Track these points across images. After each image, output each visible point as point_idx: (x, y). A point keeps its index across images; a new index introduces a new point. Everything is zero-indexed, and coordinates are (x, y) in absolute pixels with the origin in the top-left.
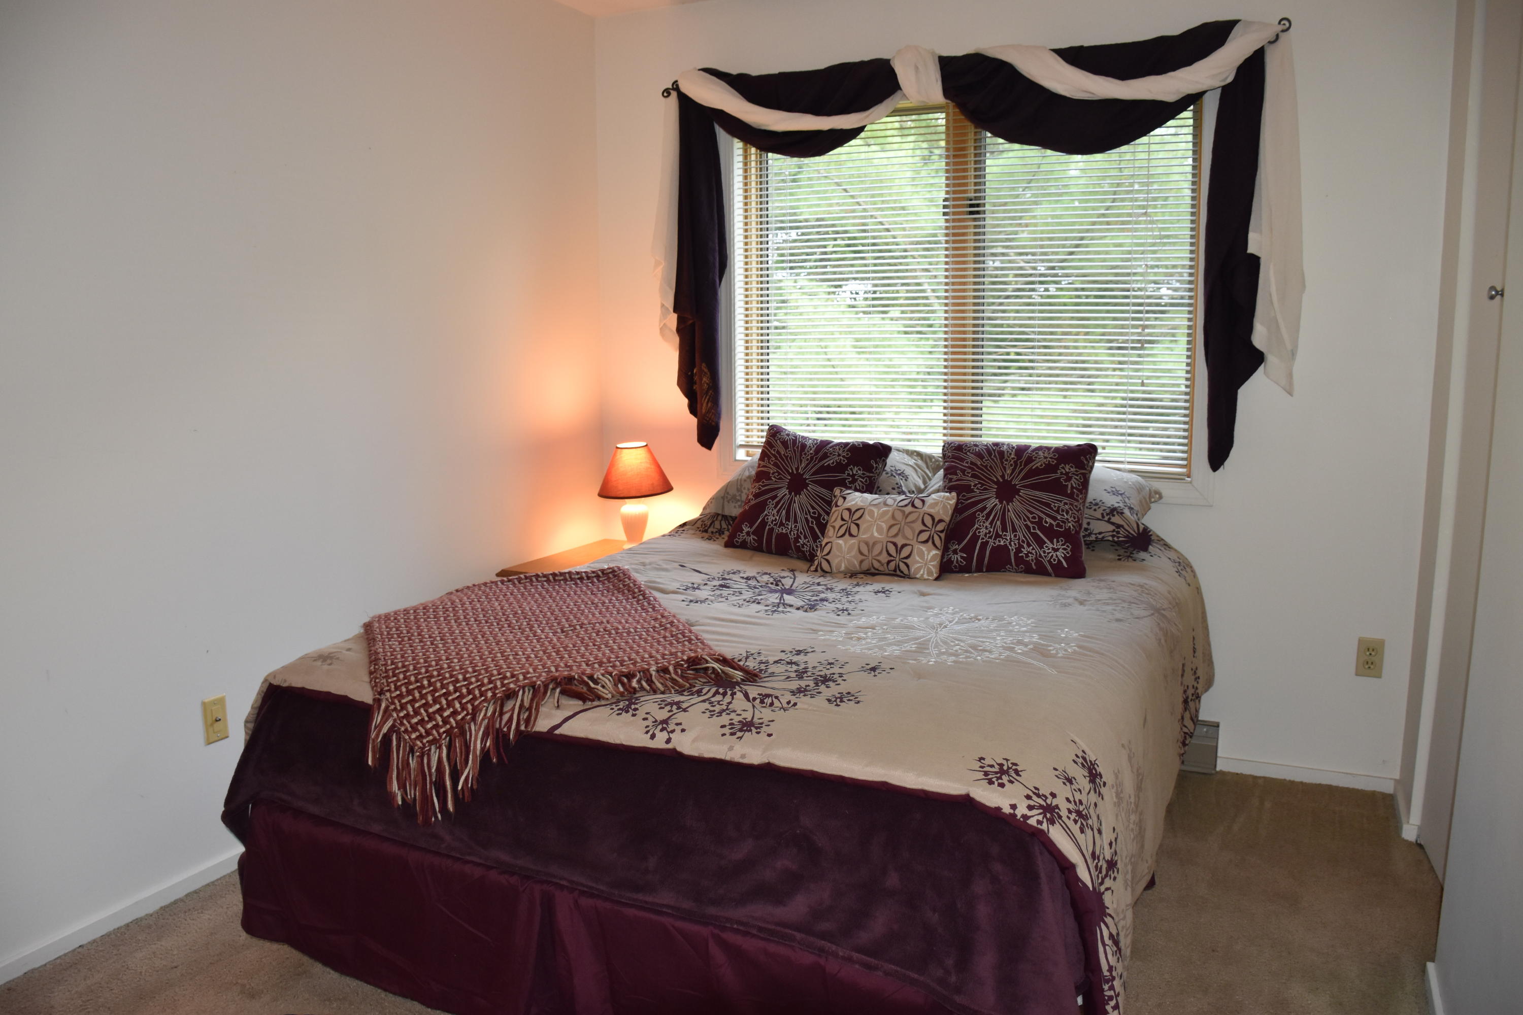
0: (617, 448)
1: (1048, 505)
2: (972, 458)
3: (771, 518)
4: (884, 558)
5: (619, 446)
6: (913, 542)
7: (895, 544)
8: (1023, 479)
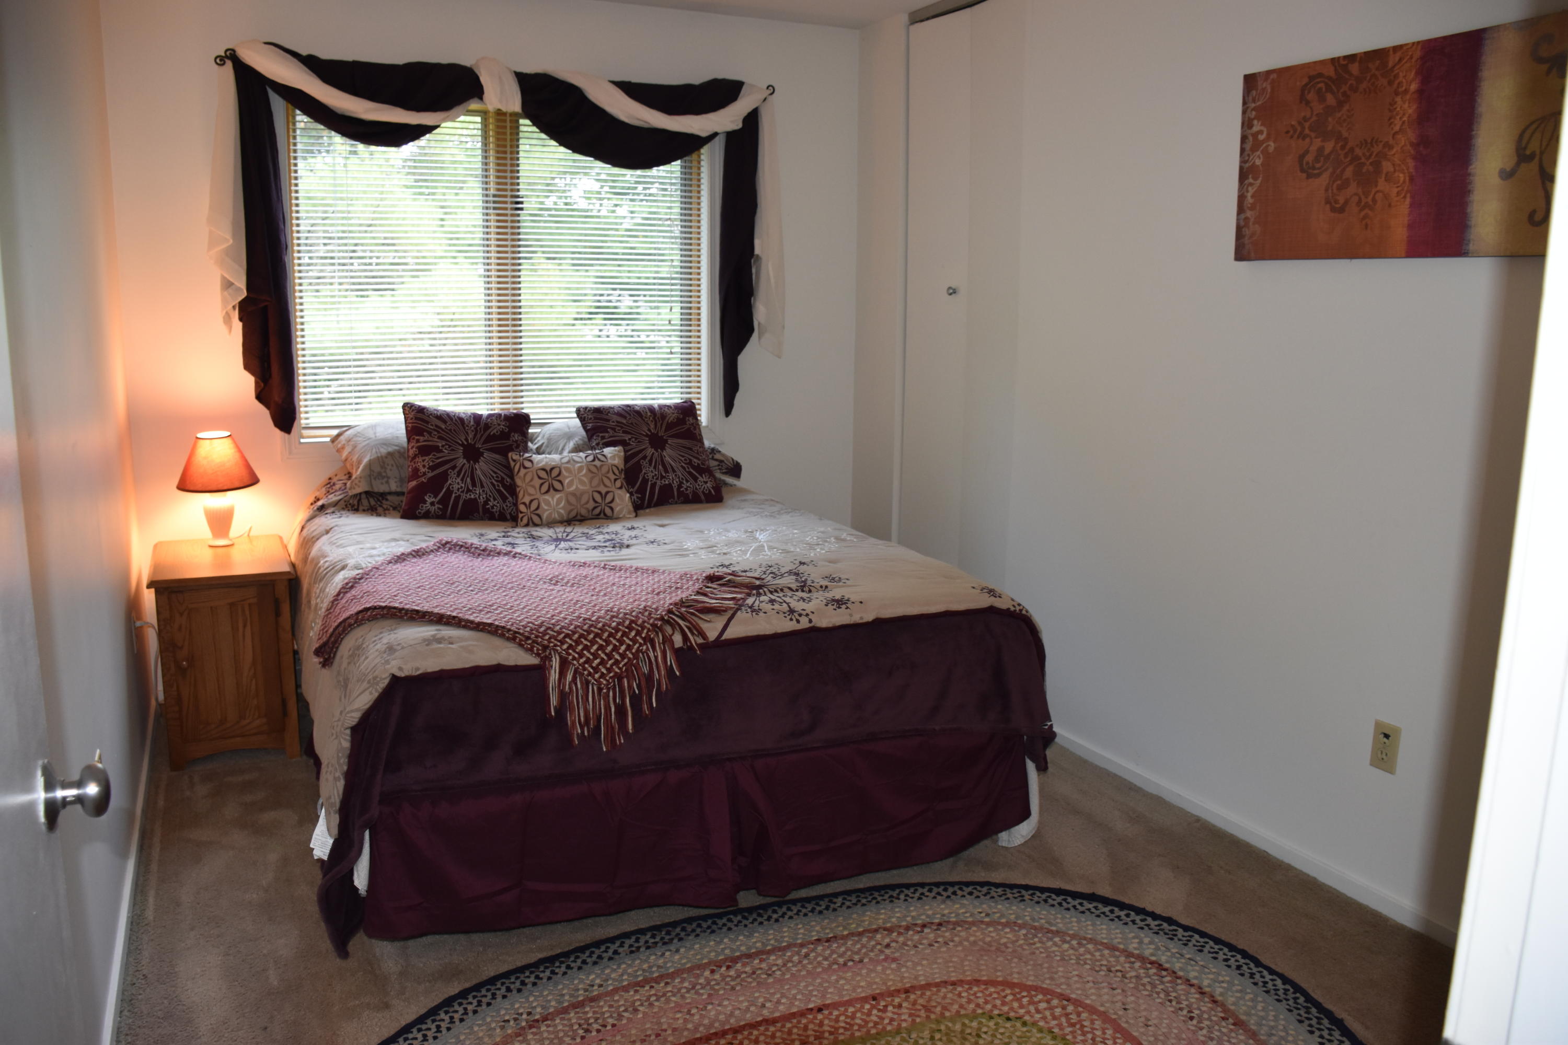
0: (197, 438)
1: (691, 449)
2: (615, 418)
3: (456, 486)
4: (591, 505)
5: (199, 435)
6: (613, 489)
7: (599, 493)
8: (666, 431)
